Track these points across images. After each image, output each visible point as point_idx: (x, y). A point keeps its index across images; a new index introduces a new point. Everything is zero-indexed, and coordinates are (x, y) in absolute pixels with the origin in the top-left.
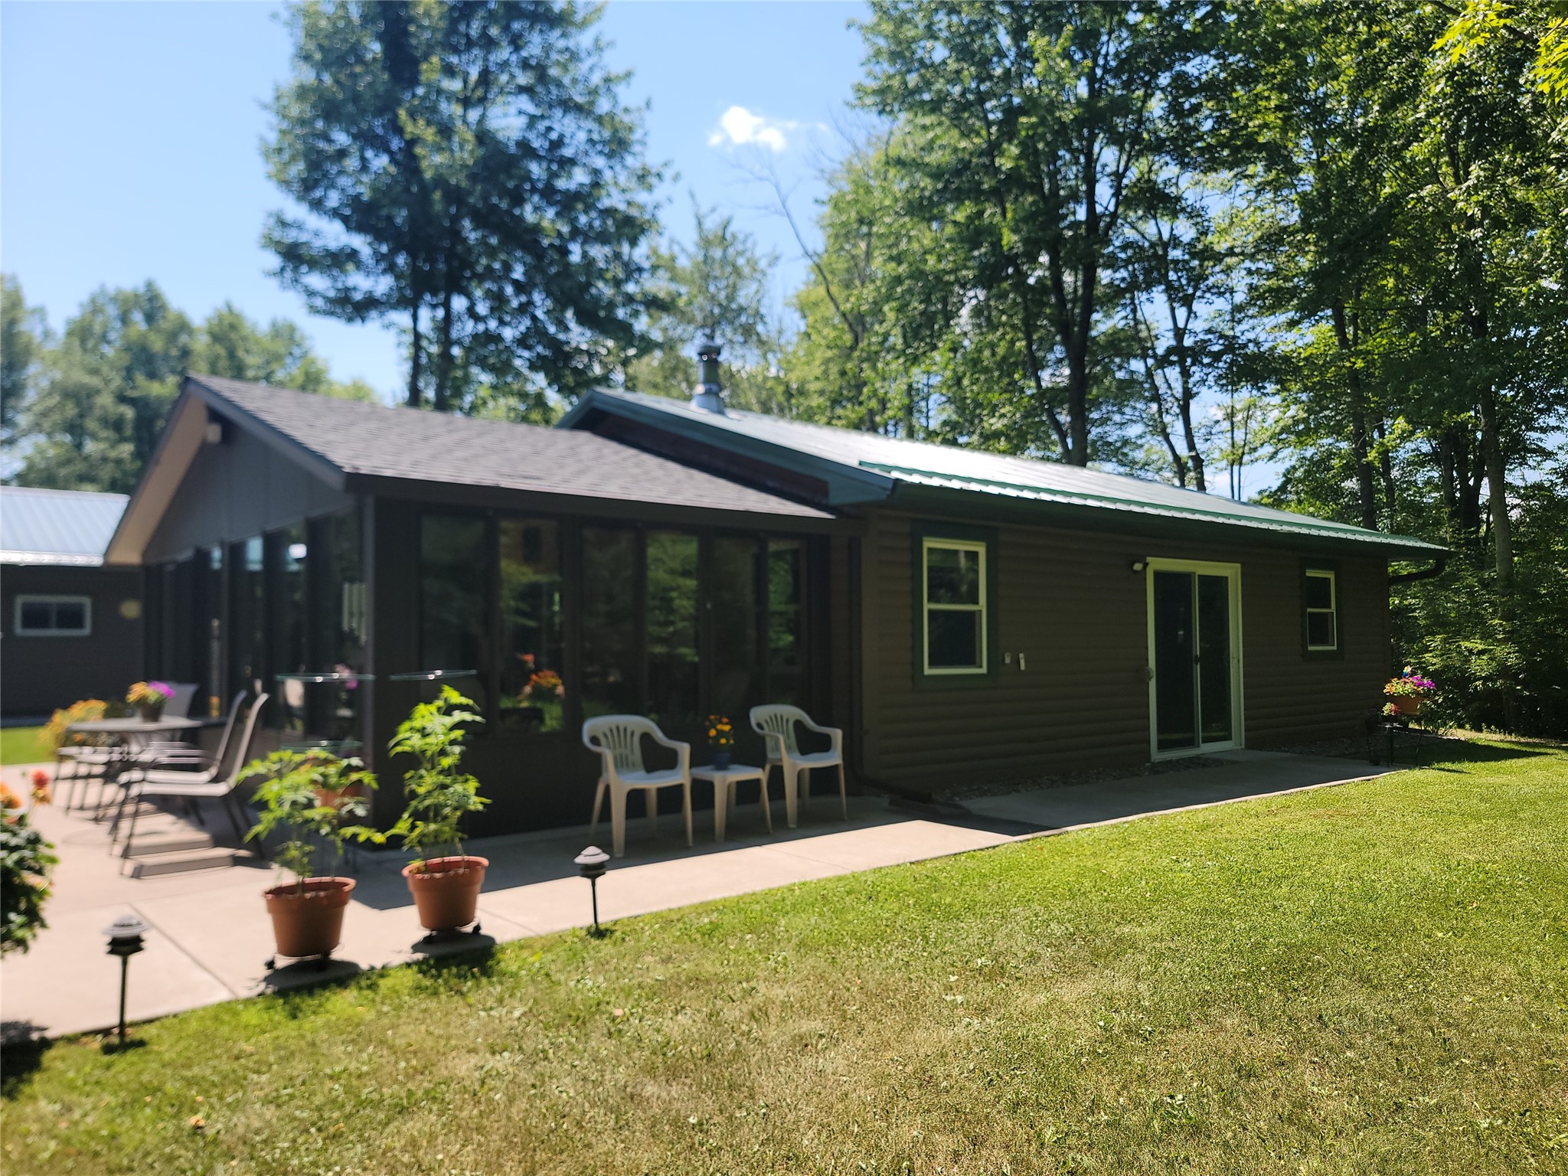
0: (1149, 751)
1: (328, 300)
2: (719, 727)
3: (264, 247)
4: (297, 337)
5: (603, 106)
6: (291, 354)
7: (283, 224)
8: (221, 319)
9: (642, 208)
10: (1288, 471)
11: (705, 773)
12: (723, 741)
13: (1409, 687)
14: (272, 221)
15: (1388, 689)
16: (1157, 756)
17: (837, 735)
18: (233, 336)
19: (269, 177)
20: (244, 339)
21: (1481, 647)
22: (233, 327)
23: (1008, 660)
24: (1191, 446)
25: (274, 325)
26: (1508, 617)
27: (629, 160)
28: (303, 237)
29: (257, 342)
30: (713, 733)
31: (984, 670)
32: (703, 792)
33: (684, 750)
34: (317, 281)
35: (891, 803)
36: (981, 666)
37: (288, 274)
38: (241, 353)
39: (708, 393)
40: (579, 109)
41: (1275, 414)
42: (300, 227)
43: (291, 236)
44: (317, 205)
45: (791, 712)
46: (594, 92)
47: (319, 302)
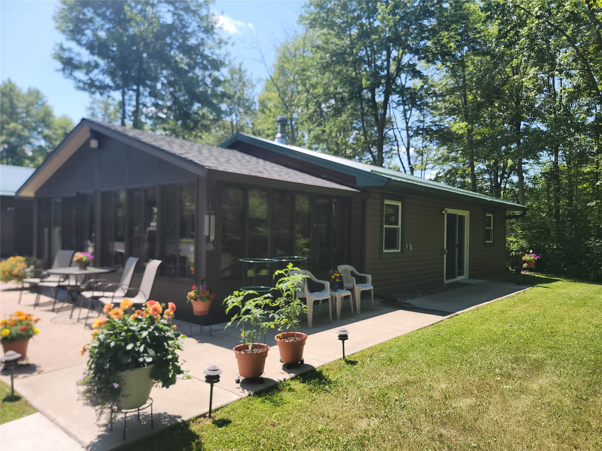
0: (443, 280)
1: (84, 83)
2: (335, 274)
3: (55, 58)
4: (40, 96)
5: (203, 12)
6: (37, 103)
7: (62, 49)
8: (6, 86)
9: (218, 56)
10: (437, 174)
11: (334, 293)
12: (337, 280)
13: (532, 258)
14: (57, 48)
15: (523, 258)
16: (446, 282)
17: (369, 277)
18: (12, 93)
19: (57, 28)
20: (17, 95)
21: (515, 240)
22: (11, 90)
23: (407, 247)
24: (410, 164)
25: (29, 90)
26: (523, 230)
27: (215, 36)
28: (72, 55)
29: (23, 97)
30: (333, 277)
31: (399, 251)
32: (333, 299)
33: (327, 284)
34: (80, 75)
35: (381, 302)
36: (398, 249)
37: (67, 72)
38: (15, 102)
39: (282, 137)
40: (195, 12)
41: (434, 153)
42: (70, 50)
43: (66, 55)
44: (79, 42)
45: (350, 268)
46: (200, 6)
47: (81, 85)
